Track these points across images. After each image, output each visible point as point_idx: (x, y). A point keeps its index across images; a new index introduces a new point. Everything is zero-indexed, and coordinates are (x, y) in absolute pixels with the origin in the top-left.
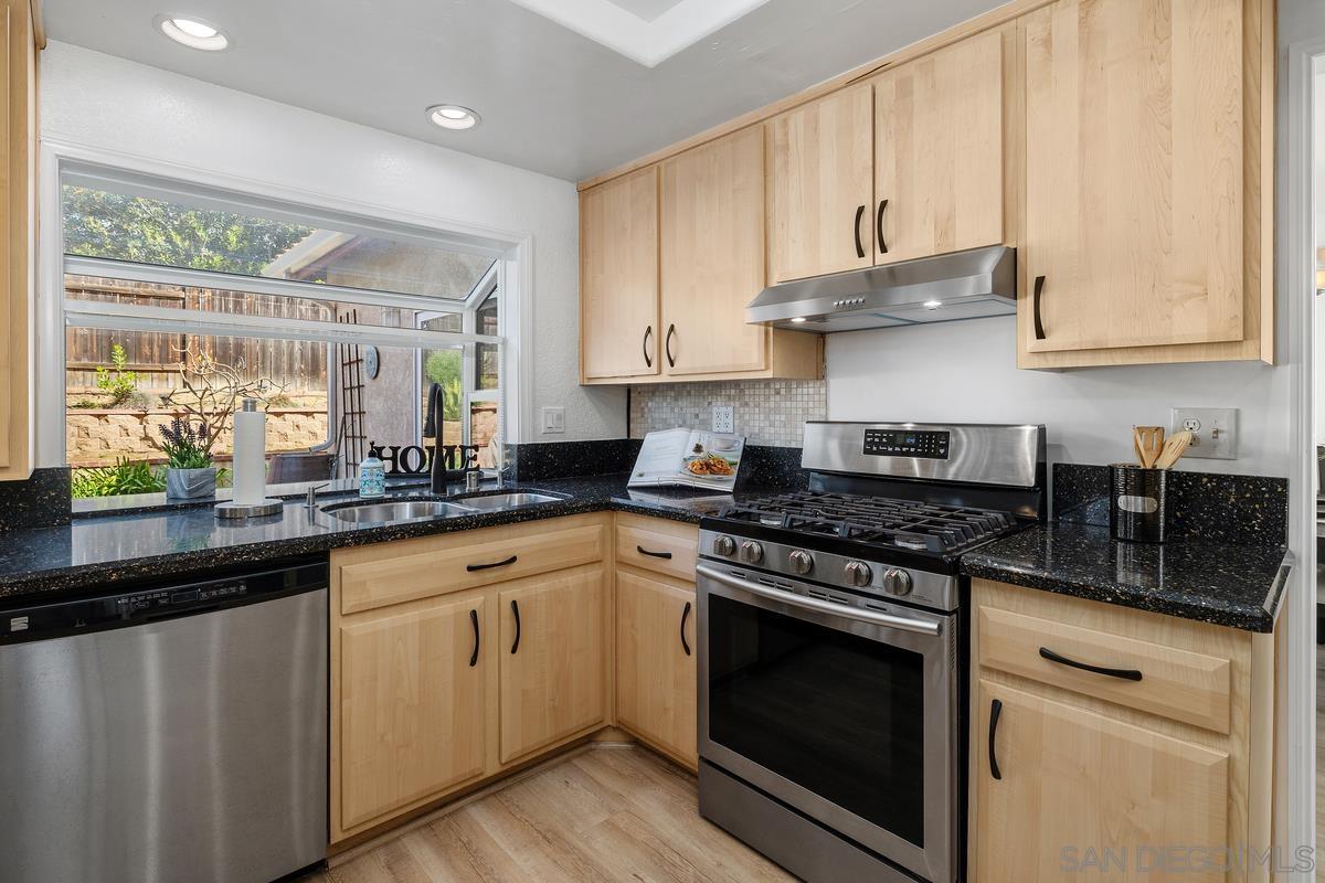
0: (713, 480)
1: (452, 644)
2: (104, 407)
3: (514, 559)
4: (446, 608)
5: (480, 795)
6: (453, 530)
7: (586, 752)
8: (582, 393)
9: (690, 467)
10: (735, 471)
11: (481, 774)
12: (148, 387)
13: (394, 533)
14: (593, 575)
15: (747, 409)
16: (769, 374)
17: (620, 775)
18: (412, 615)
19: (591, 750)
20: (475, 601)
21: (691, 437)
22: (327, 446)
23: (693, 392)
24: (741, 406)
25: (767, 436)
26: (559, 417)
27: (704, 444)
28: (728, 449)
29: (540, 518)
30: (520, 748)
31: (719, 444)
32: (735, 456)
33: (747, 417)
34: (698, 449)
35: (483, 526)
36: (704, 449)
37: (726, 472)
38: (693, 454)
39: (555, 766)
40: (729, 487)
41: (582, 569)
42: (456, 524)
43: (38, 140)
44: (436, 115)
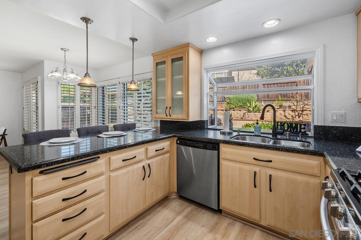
1: (249, 179)
3: (271, 161)
4: (247, 167)
11: (259, 222)
13: (232, 143)
18: (238, 165)
20: (257, 169)
26: (341, 116)
29: (281, 150)
30: (273, 224)
35: (258, 148)
43: (201, 67)
44: (266, 26)
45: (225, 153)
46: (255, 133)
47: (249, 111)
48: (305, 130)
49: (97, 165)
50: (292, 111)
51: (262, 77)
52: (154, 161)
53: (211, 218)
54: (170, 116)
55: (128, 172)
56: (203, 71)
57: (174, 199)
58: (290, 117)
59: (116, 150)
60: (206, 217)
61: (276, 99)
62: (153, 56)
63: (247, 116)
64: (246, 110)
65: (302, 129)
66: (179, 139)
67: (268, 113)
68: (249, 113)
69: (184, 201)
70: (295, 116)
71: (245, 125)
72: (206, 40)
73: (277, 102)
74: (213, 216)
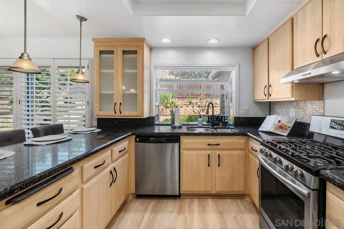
0: (281, 131)
1: (204, 161)
2: (188, 105)
3: (219, 144)
4: (203, 152)
5: (213, 197)
6: (204, 135)
7: (241, 199)
8: (254, 104)
9: (275, 127)
10: (290, 129)
11: (211, 192)
12: (194, 101)
14: (242, 153)
15: (299, 110)
16: (293, 99)
17: (246, 207)
18: (196, 152)
19: (243, 199)
20: (209, 152)
21: (278, 118)
22: (219, 114)
23: (285, 104)
24: (298, 109)
25: (305, 119)
26: (247, 110)
27: (281, 120)
28: (289, 122)
29: (226, 135)
30: (220, 190)
31: (287, 121)
32: (291, 125)
33: (299, 112)
34: (279, 121)
35: (211, 135)
36: (281, 122)
37: (286, 129)
38: (277, 123)
39: (232, 198)
40: (286, 134)
41: (239, 150)
42: (205, 134)
43: (151, 64)
44: (210, 42)
45: (186, 143)
46: (199, 125)
47: (167, 107)
48: (227, 120)
49: (72, 177)
50: (198, 107)
51: (176, 76)
52: (118, 164)
53: (175, 204)
54: (121, 113)
55: (98, 181)
56: (152, 68)
57: (132, 201)
58: (197, 112)
59: (90, 156)
60: (170, 205)
61: (186, 96)
62: (94, 42)
63: (165, 112)
64: (164, 106)
65: (225, 120)
66: (137, 137)
67: (181, 108)
68: (167, 109)
69: (143, 199)
70: (200, 111)
71: (164, 120)
72: (161, 40)
73: (187, 99)
74: (175, 202)
